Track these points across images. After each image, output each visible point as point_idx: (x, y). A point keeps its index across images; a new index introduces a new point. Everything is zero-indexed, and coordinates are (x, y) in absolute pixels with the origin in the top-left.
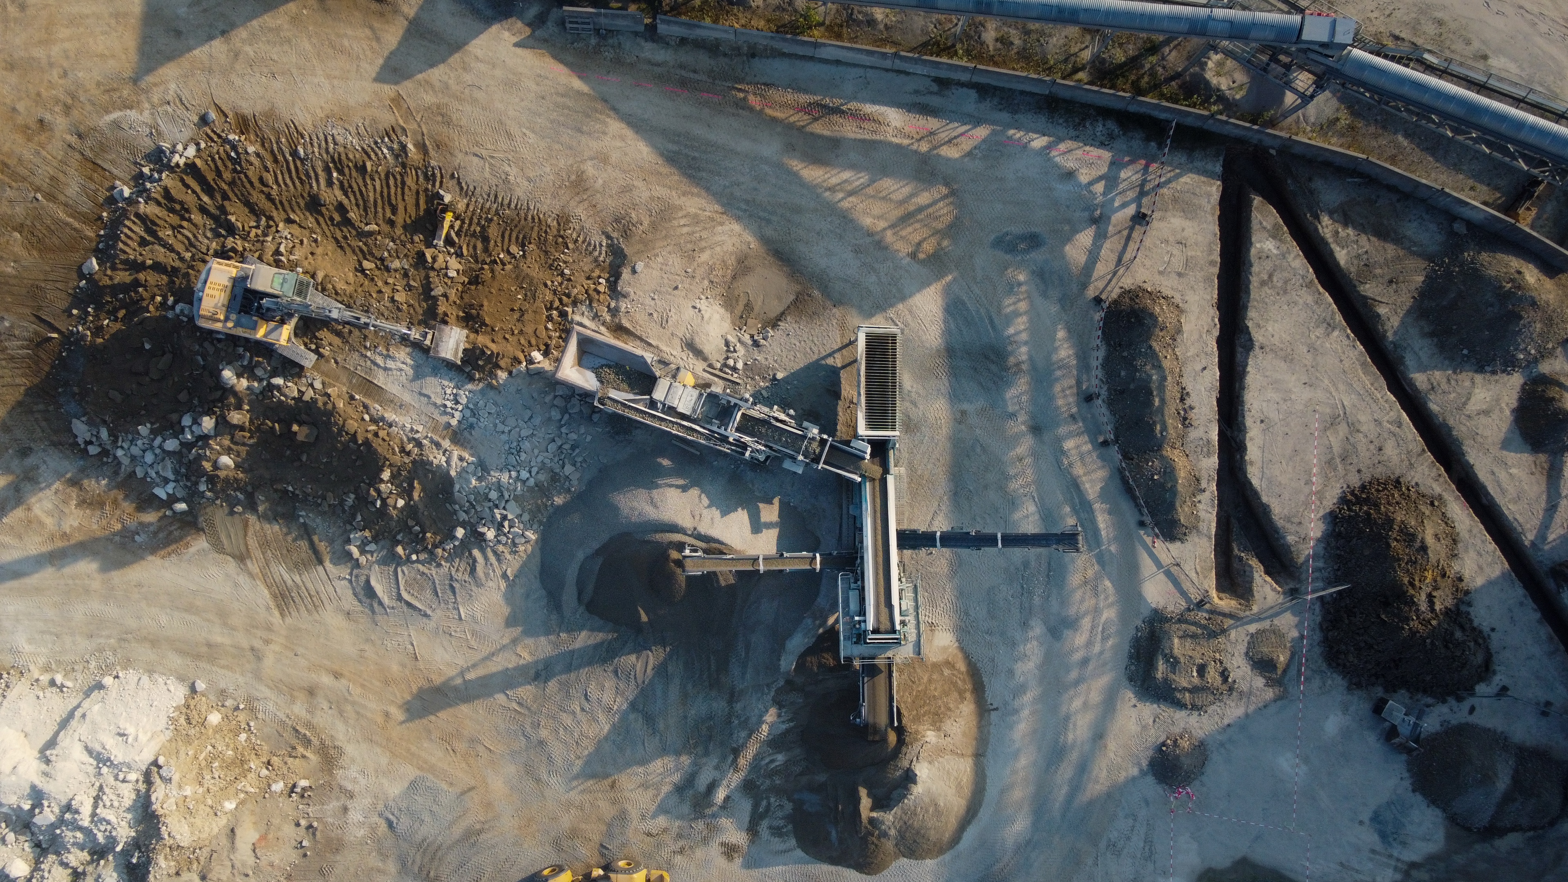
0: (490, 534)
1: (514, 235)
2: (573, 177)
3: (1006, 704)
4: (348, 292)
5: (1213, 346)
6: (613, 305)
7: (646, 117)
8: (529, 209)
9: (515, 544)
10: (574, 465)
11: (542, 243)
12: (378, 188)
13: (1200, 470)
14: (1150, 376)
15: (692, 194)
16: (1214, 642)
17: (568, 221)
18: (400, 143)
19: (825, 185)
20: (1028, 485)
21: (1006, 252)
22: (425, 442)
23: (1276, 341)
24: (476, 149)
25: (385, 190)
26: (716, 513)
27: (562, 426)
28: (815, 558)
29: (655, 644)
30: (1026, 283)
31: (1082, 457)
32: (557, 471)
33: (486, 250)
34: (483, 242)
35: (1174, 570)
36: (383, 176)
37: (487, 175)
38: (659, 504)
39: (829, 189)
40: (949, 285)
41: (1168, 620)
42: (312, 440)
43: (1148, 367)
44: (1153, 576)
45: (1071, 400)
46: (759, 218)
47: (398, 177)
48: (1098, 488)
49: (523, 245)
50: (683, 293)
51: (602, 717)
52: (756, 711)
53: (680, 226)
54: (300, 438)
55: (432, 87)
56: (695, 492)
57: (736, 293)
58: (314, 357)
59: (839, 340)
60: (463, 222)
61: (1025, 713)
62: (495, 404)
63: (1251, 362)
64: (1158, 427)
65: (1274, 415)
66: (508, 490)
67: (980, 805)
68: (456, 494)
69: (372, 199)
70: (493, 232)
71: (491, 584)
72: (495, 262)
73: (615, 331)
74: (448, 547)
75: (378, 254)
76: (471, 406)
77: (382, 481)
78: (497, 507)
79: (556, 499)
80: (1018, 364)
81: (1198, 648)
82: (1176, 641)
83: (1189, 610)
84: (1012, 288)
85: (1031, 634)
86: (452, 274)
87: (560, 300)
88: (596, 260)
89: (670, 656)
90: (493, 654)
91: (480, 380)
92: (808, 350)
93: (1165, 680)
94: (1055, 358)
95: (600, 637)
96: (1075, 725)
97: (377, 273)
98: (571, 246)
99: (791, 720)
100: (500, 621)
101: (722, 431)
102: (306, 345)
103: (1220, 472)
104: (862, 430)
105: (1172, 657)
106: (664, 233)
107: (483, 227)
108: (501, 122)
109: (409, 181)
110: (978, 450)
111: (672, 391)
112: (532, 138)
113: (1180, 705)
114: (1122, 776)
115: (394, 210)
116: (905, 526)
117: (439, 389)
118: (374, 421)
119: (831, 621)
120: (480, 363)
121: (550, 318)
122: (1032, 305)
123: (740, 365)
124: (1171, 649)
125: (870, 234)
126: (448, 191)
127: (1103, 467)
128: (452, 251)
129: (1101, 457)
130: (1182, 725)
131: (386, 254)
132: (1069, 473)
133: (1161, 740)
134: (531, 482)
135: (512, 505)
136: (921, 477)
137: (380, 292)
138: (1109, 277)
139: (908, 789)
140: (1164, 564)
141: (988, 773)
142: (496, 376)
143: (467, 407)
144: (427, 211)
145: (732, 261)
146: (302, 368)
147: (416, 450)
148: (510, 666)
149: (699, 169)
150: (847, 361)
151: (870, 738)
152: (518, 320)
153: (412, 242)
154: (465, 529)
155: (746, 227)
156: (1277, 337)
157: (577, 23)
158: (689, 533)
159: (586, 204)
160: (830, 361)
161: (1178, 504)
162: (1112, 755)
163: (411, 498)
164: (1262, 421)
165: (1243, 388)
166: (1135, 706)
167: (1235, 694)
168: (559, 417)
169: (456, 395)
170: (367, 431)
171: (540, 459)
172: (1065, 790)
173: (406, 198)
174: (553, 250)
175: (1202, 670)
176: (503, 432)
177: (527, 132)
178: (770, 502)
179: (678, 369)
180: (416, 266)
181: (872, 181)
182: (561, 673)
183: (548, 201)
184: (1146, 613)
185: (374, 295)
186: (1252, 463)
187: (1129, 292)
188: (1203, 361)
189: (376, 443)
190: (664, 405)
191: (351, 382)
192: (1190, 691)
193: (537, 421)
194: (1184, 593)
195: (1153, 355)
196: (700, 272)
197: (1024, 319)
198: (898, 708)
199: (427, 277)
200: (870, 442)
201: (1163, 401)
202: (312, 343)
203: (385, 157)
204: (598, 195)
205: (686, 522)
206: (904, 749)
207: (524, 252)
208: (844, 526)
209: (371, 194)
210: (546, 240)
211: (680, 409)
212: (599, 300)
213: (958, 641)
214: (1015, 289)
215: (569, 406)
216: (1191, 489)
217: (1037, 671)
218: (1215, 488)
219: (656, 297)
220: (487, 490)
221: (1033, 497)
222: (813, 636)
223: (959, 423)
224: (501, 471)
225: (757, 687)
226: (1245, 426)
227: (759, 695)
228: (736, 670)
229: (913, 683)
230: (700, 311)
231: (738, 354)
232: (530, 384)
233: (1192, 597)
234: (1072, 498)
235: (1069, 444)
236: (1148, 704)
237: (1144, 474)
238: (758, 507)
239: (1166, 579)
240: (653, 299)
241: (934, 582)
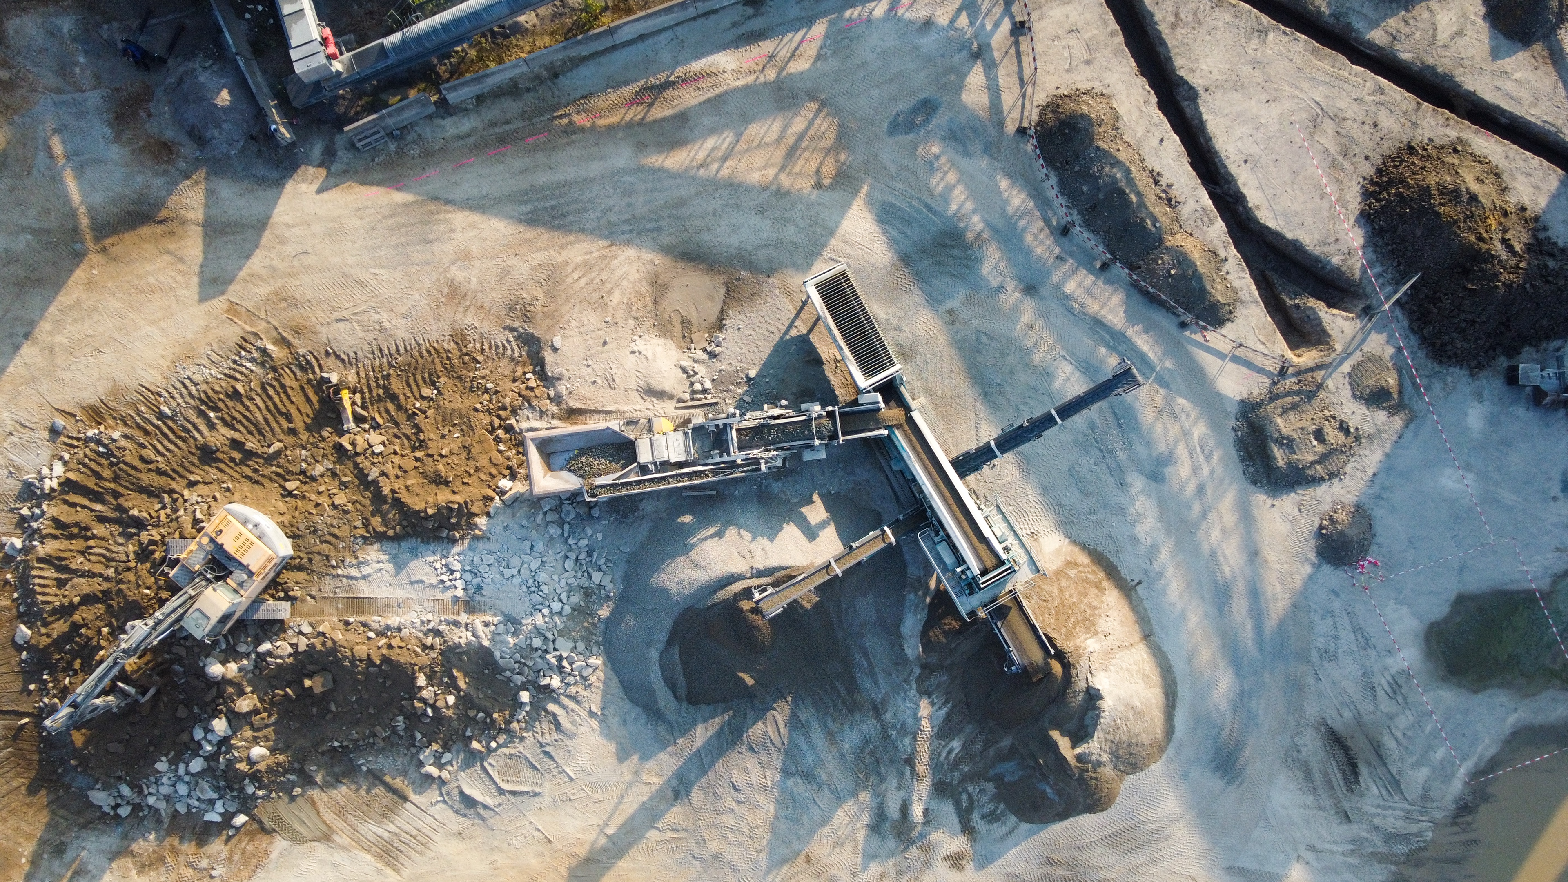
0: (555, 682)
1: (419, 378)
2: (446, 290)
3: (1146, 572)
4: (286, 523)
5: (1158, 116)
6: (552, 393)
7: (484, 192)
8: (419, 345)
9: (585, 679)
10: (600, 570)
11: (450, 371)
12: (261, 405)
13: (1211, 241)
14: (1114, 176)
15: (571, 244)
16: (1316, 402)
17: (464, 336)
18: (258, 349)
19: (694, 164)
20: (1052, 348)
21: (906, 133)
22: (441, 628)
23: (1216, 75)
24: (337, 315)
25: (270, 404)
26: (763, 541)
27: (567, 539)
28: (884, 532)
29: (774, 701)
30: (942, 152)
31: (1089, 292)
32: (586, 584)
33: (399, 408)
34: (392, 401)
35: (1239, 352)
36: (259, 390)
37: (361, 334)
38: (703, 563)
39: (702, 165)
40: (868, 196)
41: (1260, 404)
42: (330, 685)
43: (1107, 169)
44: (1221, 370)
45: (1048, 242)
46: (648, 230)
47: (275, 383)
48: (1121, 314)
49: (433, 383)
50: (615, 345)
51: (761, 800)
52: (908, 712)
53: (575, 282)
54: (318, 690)
55: (259, 277)
56: (732, 532)
57: (666, 316)
58: (287, 605)
59: (791, 307)
60: (362, 393)
61: (1170, 571)
62: (491, 553)
63: (1203, 109)
64: (1149, 222)
65: (1254, 150)
66: (548, 629)
67: (1175, 684)
68: (501, 661)
69: (260, 419)
70: (397, 386)
71: (582, 729)
72: (415, 414)
73: (568, 417)
74: (521, 717)
75: (296, 469)
76: (467, 568)
77: (421, 688)
78: (547, 652)
79: (600, 612)
80: (978, 236)
81: (1304, 416)
82: (1279, 420)
83: (1274, 383)
84: (931, 164)
85: (1133, 491)
86: (378, 449)
87: (499, 417)
88: (512, 359)
89: (795, 704)
90: (622, 797)
91: (462, 537)
92: (766, 333)
93: (1289, 464)
94: (1010, 210)
95: (716, 723)
96: (1224, 556)
97: (305, 488)
98: (480, 358)
99: (946, 702)
100: (612, 760)
101: (726, 458)
102: (273, 596)
103: (1231, 233)
104: (863, 382)
105: (1283, 438)
106: (564, 296)
107: (384, 387)
108: (345, 275)
109: (288, 381)
110: (985, 340)
111: (655, 446)
112: (383, 273)
113: (1317, 481)
114: (1298, 582)
115: (289, 418)
116: (954, 454)
117: (428, 569)
118: (380, 634)
119: (933, 584)
120: (453, 521)
121: (498, 440)
122: (960, 171)
123: (708, 385)
124: (1279, 431)
125: (765, 188)
126: (331, 370)
127: (1116, 290)
128: (367, 426)
129: (1108, 282)
130: (1329, 499)
131: (304, 465)
132: (1085, 314)
133: (1316, 525)
134: (567, 610)
135: (560, 642)
136: (943, 396)
137: (317, 505)
138: (1020, 103)
139: (1098, 708)
140: (1226, 352)
141: (1165, 649)
142: (475, 525)
143: (465, 571)
144: (321, 401)
145: (645, 288)
146: (281, 622)
147: (437, 640)
148: (645, 799)
149: (564, 216)
150: (810, 324)
151: (1035, 679)
152: (468, 459)
153: (324, 439)
154: (527, 690)
155: (640, 247)
156: (1215, 72)
157: (366, 137)
158: (749, 575)
159: (472, 309)
160: (793, 333)
161: (1208, 287)
162: (1277, 566)
163: (459, 690)
164: (1246, 161)
165: (1209, 139)
166: (1273, 506)
167: (1363, 441)
168: (559, 531)
169: (447, 565)
170: (379, 648)
171: (563, 582)
172: (1249, 626)
173: (294, 399)
174: (465, 372)
175: (1319, 435)
176: (513, 576)
177: (377, 271)
178: (810, 501)
179: (649, 421)
180: (339, 461)
181: (739, 136)
182: (698, 778)
183: (434, 327)
184: (1234, 409)
185: (314, 511)
186: (1258, 207)
187: (1048, 106)
188: (1156, 134)
189: (394, 655)
190: (655, 464)
191: (337, 609)
192: (1319, 462)
193: (540, 547)
194: (1261, 370)
195: (1104, 156)
196: (620, 315)
197: (960, 188)
198: (1045, 635)
199: (356, 465)
200: (876, 390)
201: (1139, 194)
202: (278, 591)
203: (252, 371)
204: (480, 294)
205: (739, 566)
206: (1073, 672)
207: (437, 389)
208: (895, 485)
209: (258, 415)
210: (452, 366)
211: (673, 460)
212: (536, 397)
213: (1066, 536)
214: (936, 165)
215: (563, 515)
216: (1213, 265)
217: (1159, 524)
218: (1235, 251)
219: (590, 363)
220: (529, 641)
221: (1063, 357)
222: (923, 609)
223: (953, 324)
224: (532, 614)
225: (897, 689)
226: (1232, 176)
227: (902, 695)
228: (866, 683)
229: (1046, 601)
230: (640, 353)
231: (701, 374)
232: (513, 515)
233: (1271, 369)
234: (1102, 337)
235: (1070, 287)
236: (1284, 497)
237: (1160, 276)
238: (801, 513)
239: (1236, 366)
240: (589, 366)
241: (1013, 491)
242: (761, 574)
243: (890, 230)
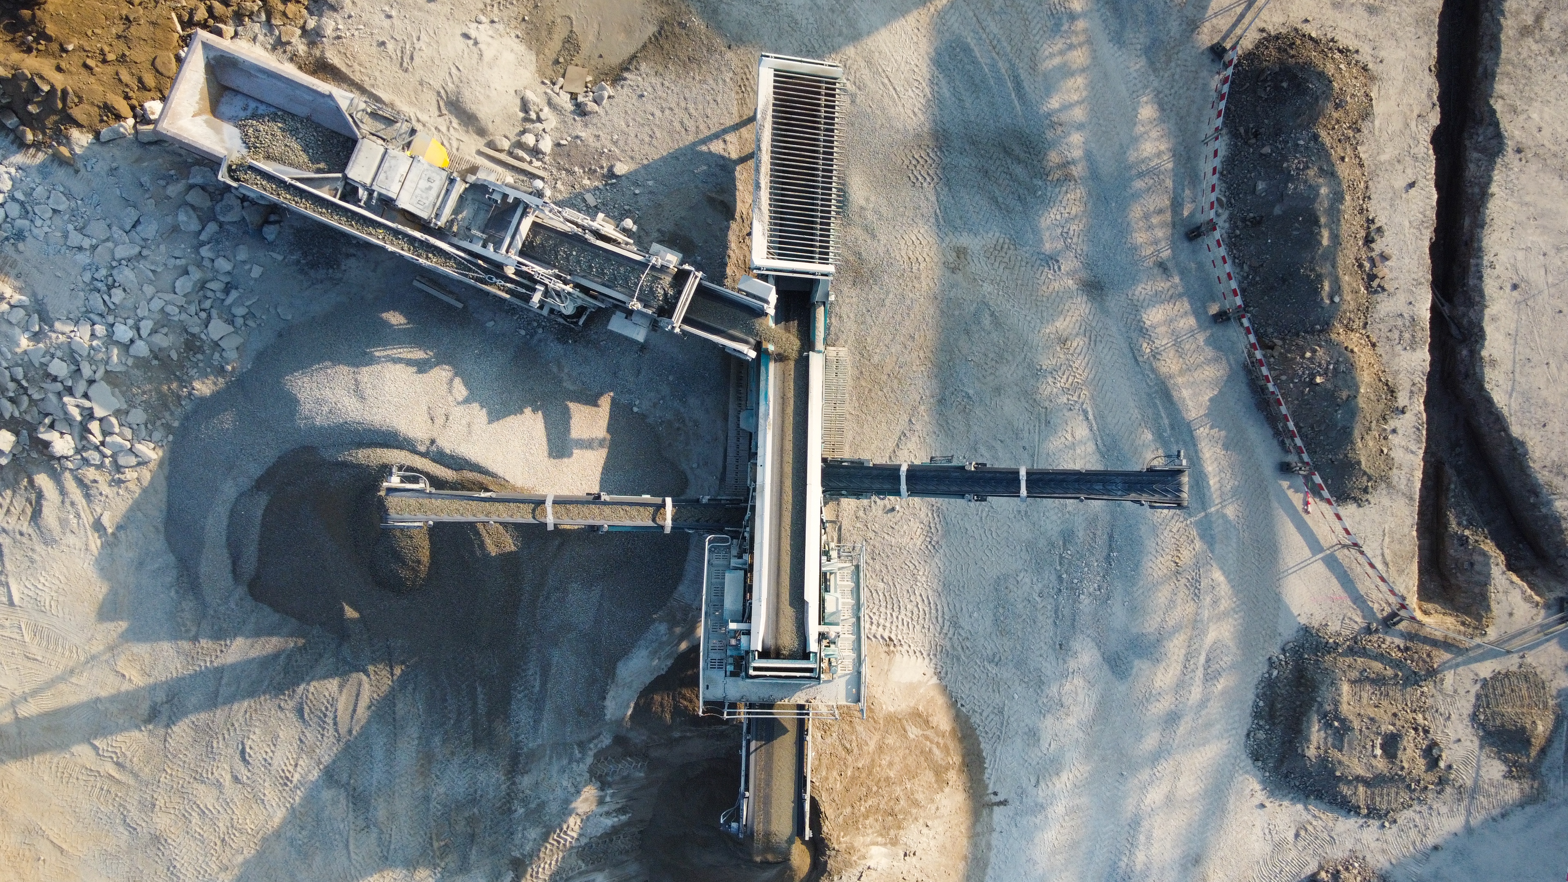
0: (64, 446)
3: (1022, 793)
5: (1425, 150)
9: (118, 468)
10: (231, 322)
13: (1397, 372)
14: (1315, 189)
16: (1413, 694)
20: (1077, 389)
23: (1545, 138)
26: (478, 414)
27: (202, 244)
28: (663, 505)
29: (374, 661)
30: (1084, 14)
31: (1177, 340)
32: (196, 330)
35: (1343, 556)
38: (368, 393)
41: (1329, 649)
43: (1311, 173)
44: (1303, 565)
45: (1160, 233)
48: (1205, 399)
51: (271, 794)
52: (559, 792)
56: (442, 373)
57: (549, 18)
59: (735, 110)
61: (1057, 812)
62: (69, 195)
63: (1497, 176)
64: (1327, 286)
65: (1537, 277)
71: (71, 539)
76: (19, 195)
78: (70, 391)
79: (197, 385)
80: (1065, 166)
81: (1385, 703)
82: (1345, 688)
83: (1368, 630)
84: (1058, 23)
85: (1072, 664)
89: (402, 683)
90: (72, 672)
91: (37, 146)
92: (677, 125)
93: (1323, 760)
94: (1132, 156)
95: (271, 645)
96: (1149, 838)
99: (622, 811)
100: (88, 609)
101: (489, 252)
103: (1431, 378)
104: (762, 257)
105: (1337, 718)
110: (987, 321)
111: (386, 165)
113: (1347, 807)
120: (32, 109)
122: (1095, 56)
123: (546, 145)
124: (1336, 703)
127: (1216, 360)
129: (1212, 342)
130: (1349, 845)
132: (1153, 370)
133: (1309, 870)
134: (141, 349)
135: (101, 389)
136: (880, 367)
138: (1239, 10)
140: (1325, 545)
142: (68, 138)
143: (13, 199)
148: (103, 694)
151: (758, 859)
152: (119, 37)
154: (17, 434)
156: (1546, 132)
158: (422, 449)
160: (717, 147)
161: (1357, 433)
164: (1515, 287)
165: (1479, 224)
166: (1263, 806)
167: (1448, 790)
171: (156, 304)
175: (1391, 744)
176: (80, 249)
178: (592, 401)
179: (413, 133)
182: (197, 709)
184: (1287, 633)
186: (1493, 363)
187: (1277, 37)
188: (1409, 171)
190: (371, 192)
192: (1366, 783)
193: (150, 229)
194: (1359, 600)
195: (1318, 153)
197: (1080, 81)
200: (774, 281)
201: (1335, 238)
205: (415, 428)
208: (731, 453)
211: (404, 203)
212: (284, 14)
213: (938, 674)
214: (1065, 27)
215: (218, 208)
216: (1381, 406)
217: (1081, 734)
218: (1422, 407)
219: (394, 13)
220: (48, 358)
221: (1085, 412)
222: (668, 656)
223: (953, 271)
224: (77, 323)
225: (561, 748)
226: (1482, 295)
227: (565, 762)
228: (523, 715)
229: (849, 751)
230: (476, 43)
231: (545, 125)
232: (139, 160)
233: (1376, 607)
234: (1158, 416)
235: (1154, 316)
236: (1286, 803)
237: (1295, 374)
238: (567, 410)
239: (1328, 573)
240: (389, 17)
241: (897, 563)
242: (441, 458)
243: (943, 83)
